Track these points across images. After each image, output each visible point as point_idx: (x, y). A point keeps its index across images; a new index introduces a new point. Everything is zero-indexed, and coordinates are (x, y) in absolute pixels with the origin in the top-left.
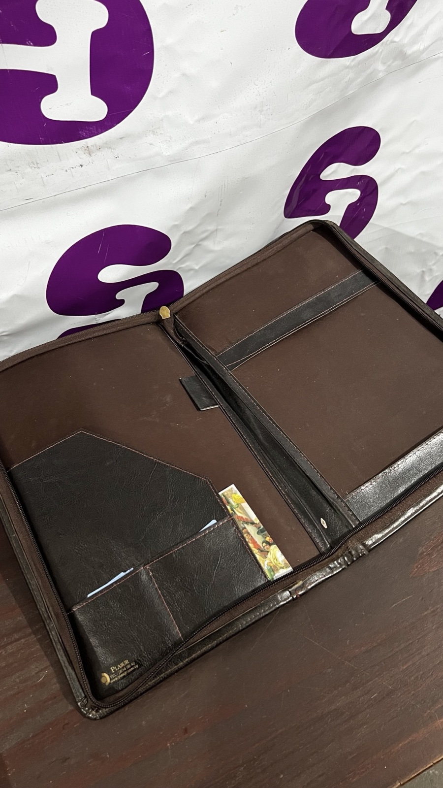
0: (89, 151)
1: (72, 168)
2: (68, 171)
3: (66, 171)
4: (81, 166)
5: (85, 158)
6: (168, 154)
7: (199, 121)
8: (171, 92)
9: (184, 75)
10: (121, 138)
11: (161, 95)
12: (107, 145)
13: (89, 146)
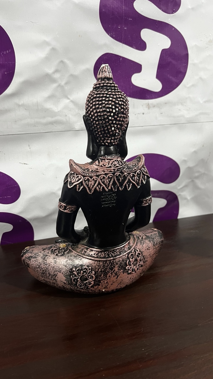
0: (149, 106)
1: (139, 114)
2: (137, 115)
3: (135, 115)
4: (143, 114)
5: (146, 110)
6: (187, 117)
7: (205, 102)
8: (193, 85)
9: (201, 78)
10: (166, 103)
11: (188, 86)
12: (158, 106)
13: (150, 103)
